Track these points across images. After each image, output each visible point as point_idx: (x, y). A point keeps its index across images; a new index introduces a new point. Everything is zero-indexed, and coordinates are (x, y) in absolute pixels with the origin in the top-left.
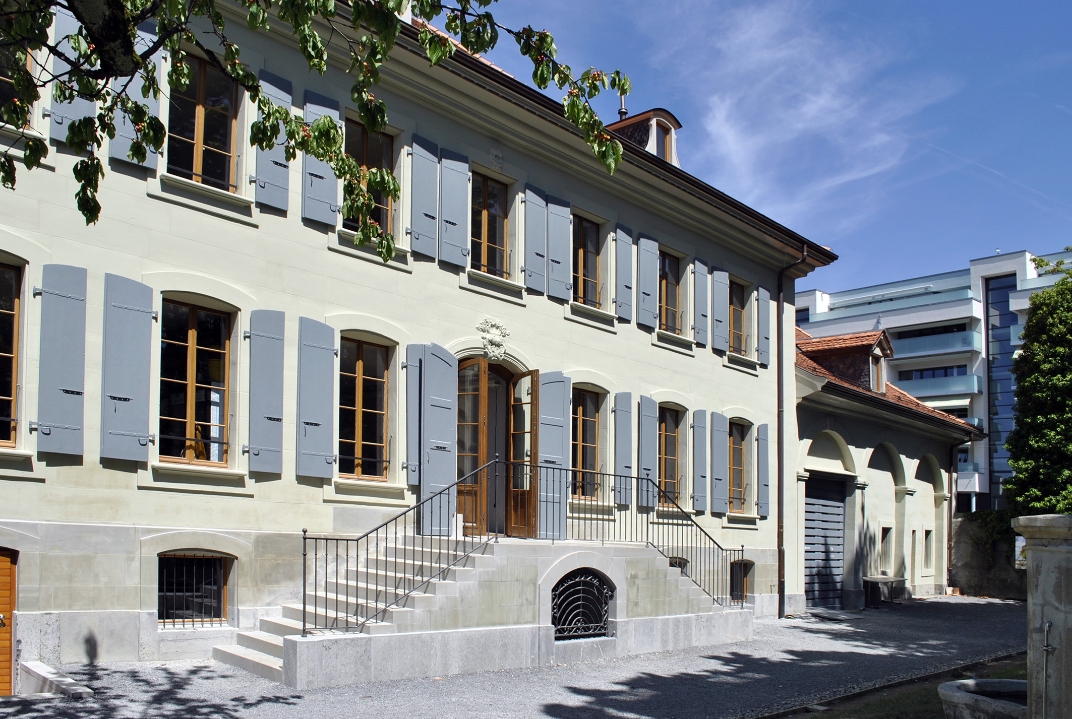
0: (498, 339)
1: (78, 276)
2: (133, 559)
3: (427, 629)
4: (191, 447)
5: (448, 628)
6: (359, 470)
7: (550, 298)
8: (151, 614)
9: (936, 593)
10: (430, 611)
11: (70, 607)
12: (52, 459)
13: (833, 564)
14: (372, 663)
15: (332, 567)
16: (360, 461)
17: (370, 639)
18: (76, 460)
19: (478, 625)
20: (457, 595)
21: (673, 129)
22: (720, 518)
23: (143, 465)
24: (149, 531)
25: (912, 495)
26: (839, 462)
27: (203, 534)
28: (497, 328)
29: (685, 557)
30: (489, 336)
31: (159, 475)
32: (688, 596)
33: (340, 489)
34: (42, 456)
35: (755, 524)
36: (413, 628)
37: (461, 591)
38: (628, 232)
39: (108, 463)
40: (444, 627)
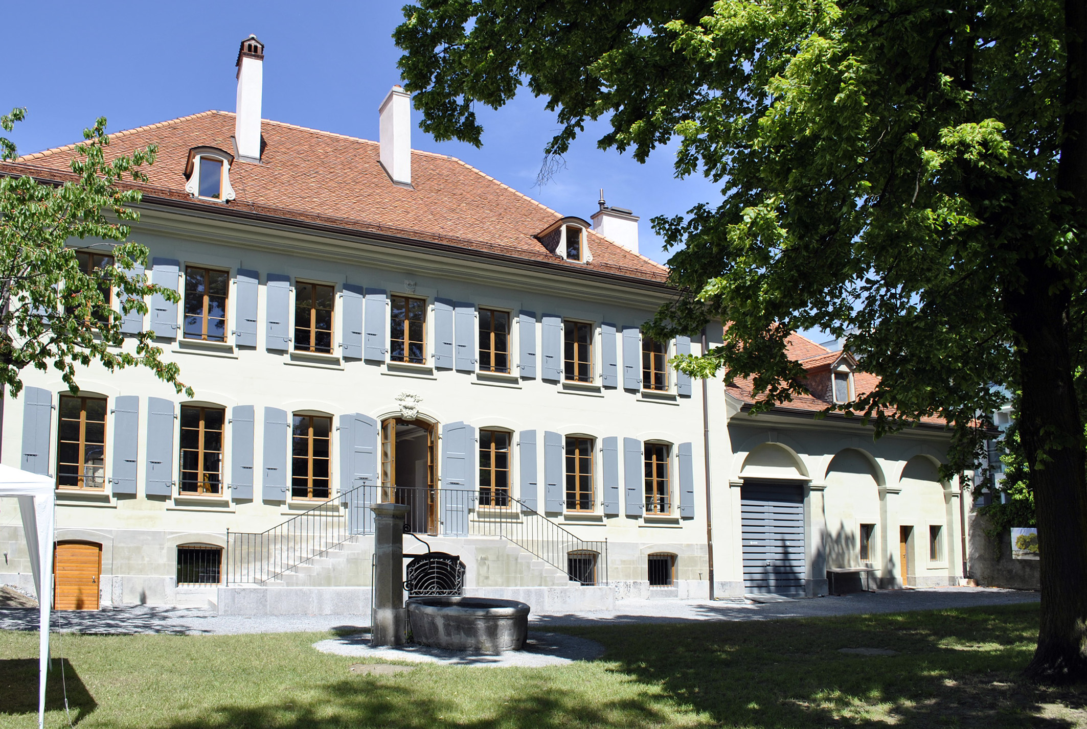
0: (410, 404)
1: (135, 400)
2: (163, 548)
3: (307, 586)
4: (201, 486)
5: (323, 586)
6: (310, 495)
7: (458, 371)
8: (172, 578)
9: (950, 585)
10: (310, 576)
11: (129, 574)
12: (120, 496)
13: (792, 557)
14: (268, 603)
15: (285, 554)
16: (312, 490)
17: (266, 590)
18: (133, 496)
19: (346, 586)
20: (330, 567)
21: (584, 229)
22: (637, 519)
23: (169, 498)
24: (172, 533)
25: (898, 493)
26: (794, 469)
27: (203, 535)
28: (412, 397)
29: (595, 549)
30: (403, 403)
31: (178, 502)
32: (541, 574)
33: (291, 507)
34: (115, 495)
35: (678, 524)
36: (297, 585)
37: (333, 565)
38: (531, 314)
39: (150, 497)
40: (320, 585)
